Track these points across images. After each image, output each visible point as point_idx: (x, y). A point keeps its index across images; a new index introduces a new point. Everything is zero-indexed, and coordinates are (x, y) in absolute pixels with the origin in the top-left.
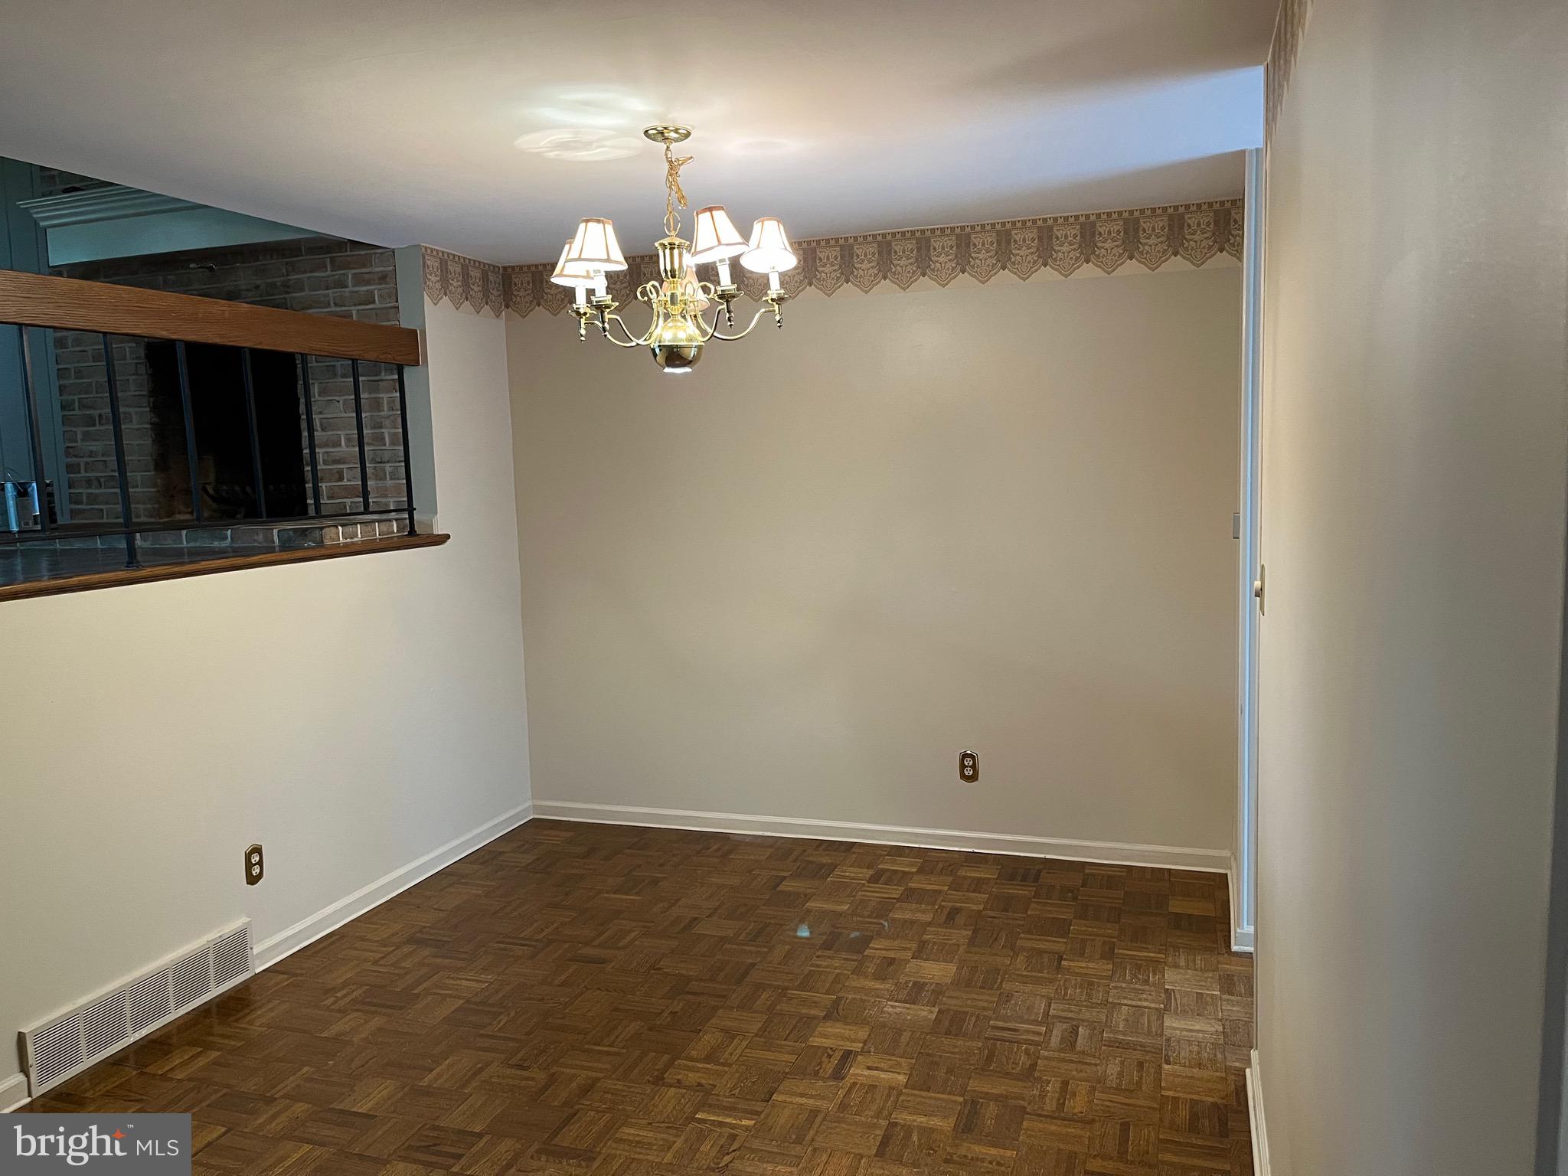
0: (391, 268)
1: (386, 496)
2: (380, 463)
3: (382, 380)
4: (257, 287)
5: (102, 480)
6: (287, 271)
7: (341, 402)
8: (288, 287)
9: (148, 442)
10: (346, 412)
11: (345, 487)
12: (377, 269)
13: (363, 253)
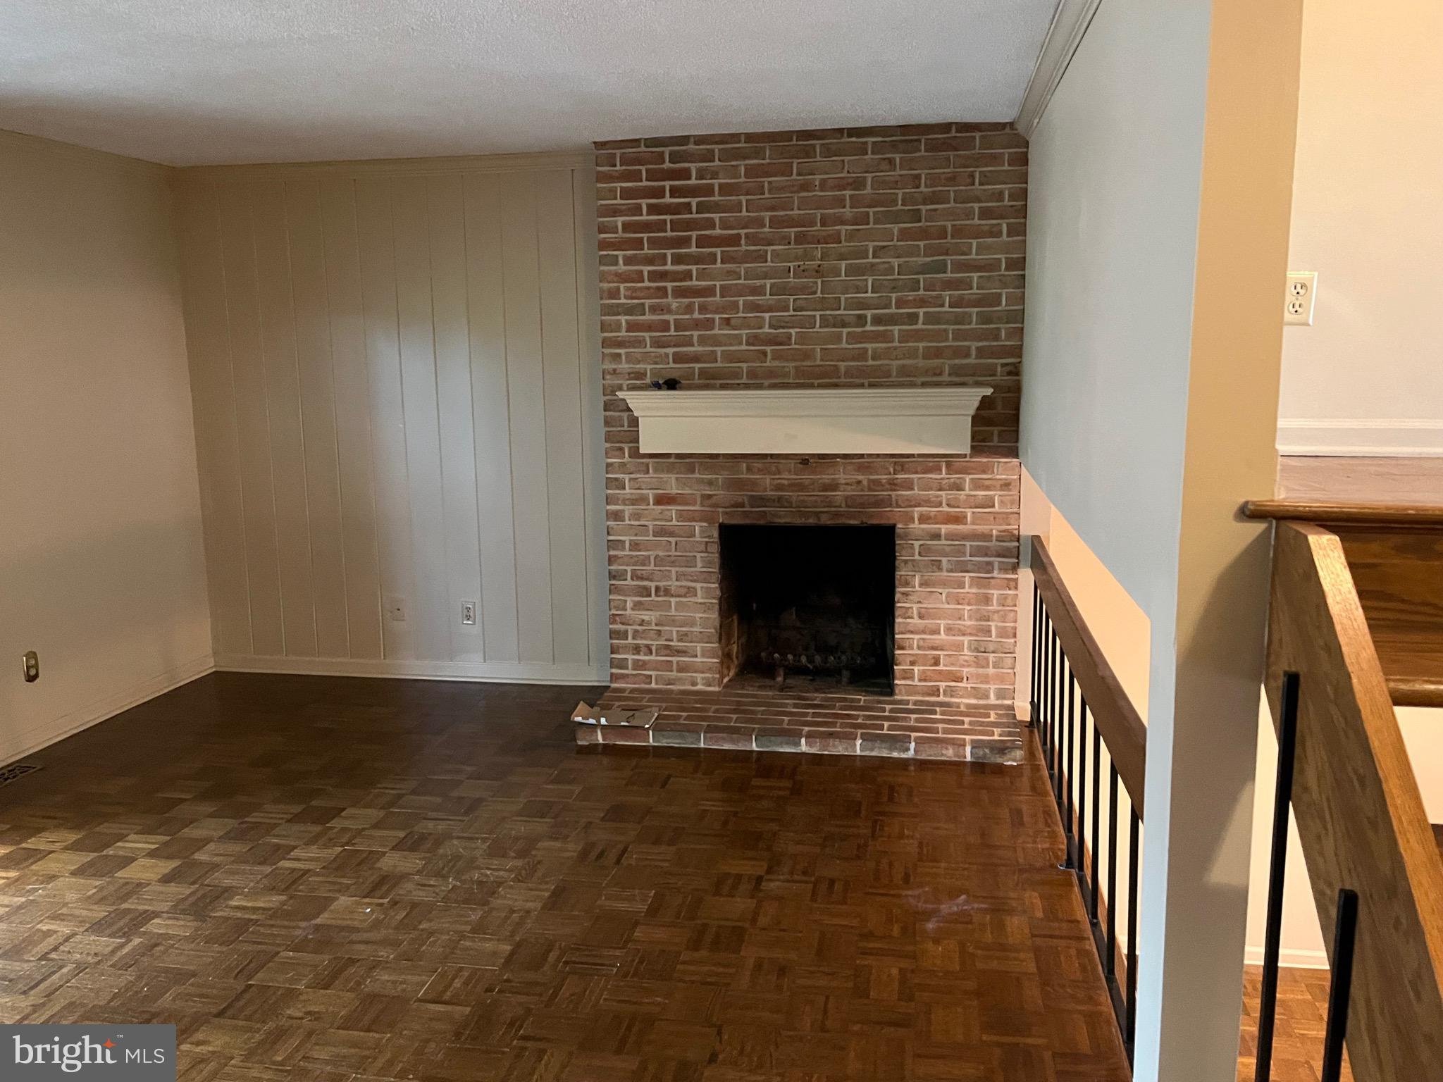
0: (1015, 477)
1: (987, 683)
2: (985, 652)
3: (993, 578)
4: (859, 482)
5: (654, 649)
6: (894, 470)
7: (944, 595)
8: (895, 485)
9: (714, 615)
10: (948, 604)
11: (940, 672)
12: (998, 477)
13: (985, 460)
